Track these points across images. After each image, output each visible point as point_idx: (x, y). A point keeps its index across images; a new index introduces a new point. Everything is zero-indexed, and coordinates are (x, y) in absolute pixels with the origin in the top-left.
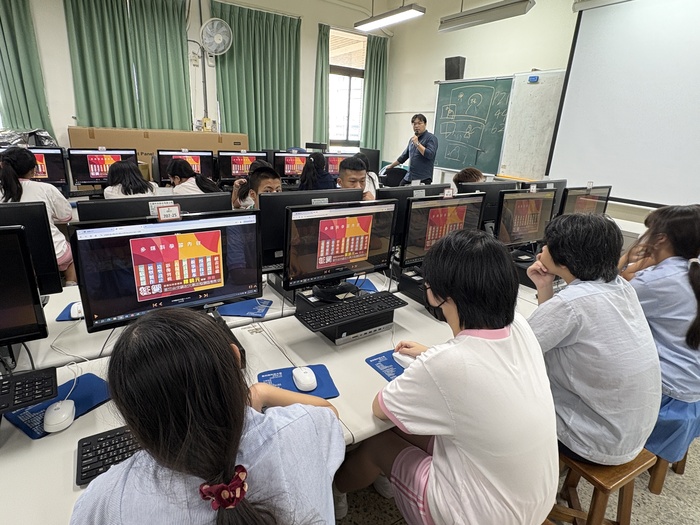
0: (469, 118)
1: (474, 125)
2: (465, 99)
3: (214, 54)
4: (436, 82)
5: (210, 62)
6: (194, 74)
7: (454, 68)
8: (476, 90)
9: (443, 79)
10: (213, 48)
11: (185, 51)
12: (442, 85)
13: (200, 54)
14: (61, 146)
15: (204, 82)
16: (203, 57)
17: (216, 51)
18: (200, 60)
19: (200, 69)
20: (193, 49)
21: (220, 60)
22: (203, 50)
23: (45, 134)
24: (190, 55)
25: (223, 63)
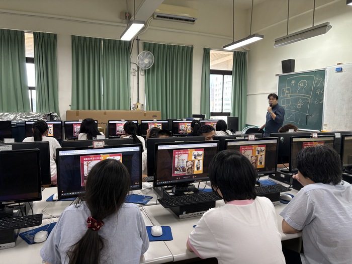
0: (300, 95)
1: (303, 99)
2: (296, 84)
3: (144, 69)
4: (276, 75)
5: (142, 73)
6: (133, 80)
7: (288, 66)
8: (303, 78)
9: (281, 73)
10: (143, 66)
11: (129, 69)
12: (280, 77)
13: (137, 69)
14: (62, 120)
15: (138, 84)
16: (138, 71)
17: (145, 67)
18: (136, 73)
19: (136, 77)
20: (133, 67)
21: (147, 72)
22: (138, 68)
23: (55, 114)
24: (132, 70)
25: (149, 73)
